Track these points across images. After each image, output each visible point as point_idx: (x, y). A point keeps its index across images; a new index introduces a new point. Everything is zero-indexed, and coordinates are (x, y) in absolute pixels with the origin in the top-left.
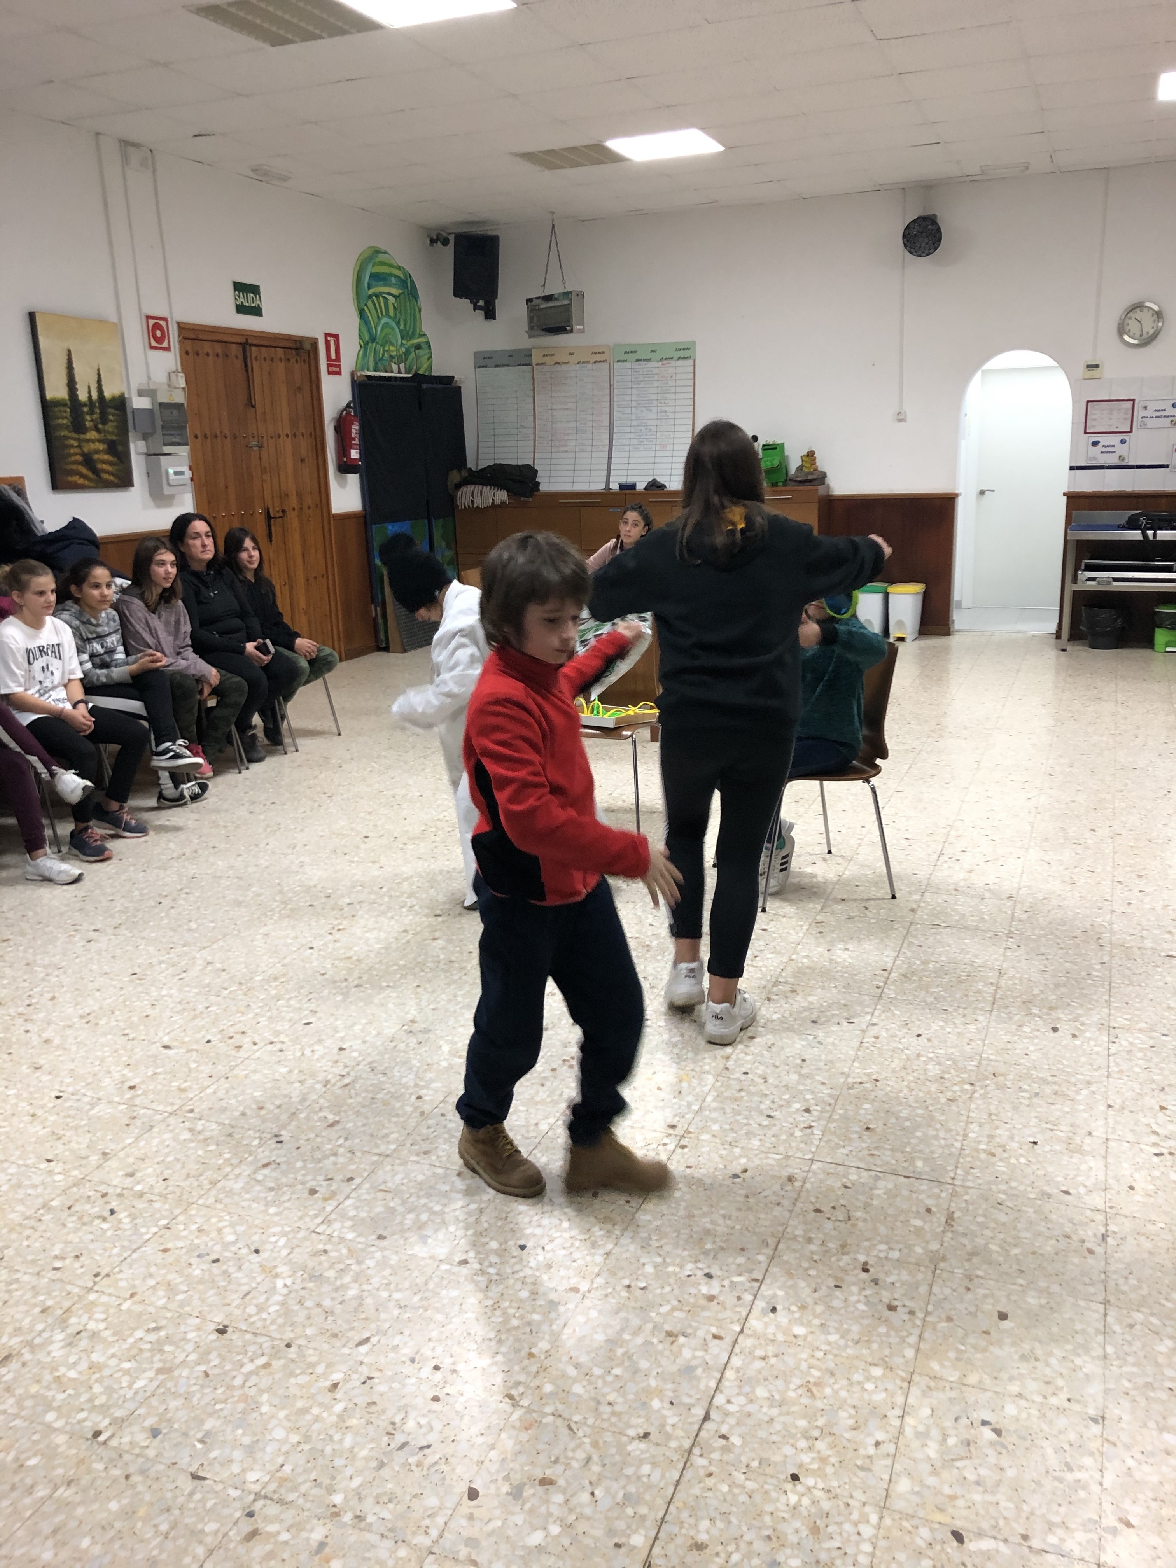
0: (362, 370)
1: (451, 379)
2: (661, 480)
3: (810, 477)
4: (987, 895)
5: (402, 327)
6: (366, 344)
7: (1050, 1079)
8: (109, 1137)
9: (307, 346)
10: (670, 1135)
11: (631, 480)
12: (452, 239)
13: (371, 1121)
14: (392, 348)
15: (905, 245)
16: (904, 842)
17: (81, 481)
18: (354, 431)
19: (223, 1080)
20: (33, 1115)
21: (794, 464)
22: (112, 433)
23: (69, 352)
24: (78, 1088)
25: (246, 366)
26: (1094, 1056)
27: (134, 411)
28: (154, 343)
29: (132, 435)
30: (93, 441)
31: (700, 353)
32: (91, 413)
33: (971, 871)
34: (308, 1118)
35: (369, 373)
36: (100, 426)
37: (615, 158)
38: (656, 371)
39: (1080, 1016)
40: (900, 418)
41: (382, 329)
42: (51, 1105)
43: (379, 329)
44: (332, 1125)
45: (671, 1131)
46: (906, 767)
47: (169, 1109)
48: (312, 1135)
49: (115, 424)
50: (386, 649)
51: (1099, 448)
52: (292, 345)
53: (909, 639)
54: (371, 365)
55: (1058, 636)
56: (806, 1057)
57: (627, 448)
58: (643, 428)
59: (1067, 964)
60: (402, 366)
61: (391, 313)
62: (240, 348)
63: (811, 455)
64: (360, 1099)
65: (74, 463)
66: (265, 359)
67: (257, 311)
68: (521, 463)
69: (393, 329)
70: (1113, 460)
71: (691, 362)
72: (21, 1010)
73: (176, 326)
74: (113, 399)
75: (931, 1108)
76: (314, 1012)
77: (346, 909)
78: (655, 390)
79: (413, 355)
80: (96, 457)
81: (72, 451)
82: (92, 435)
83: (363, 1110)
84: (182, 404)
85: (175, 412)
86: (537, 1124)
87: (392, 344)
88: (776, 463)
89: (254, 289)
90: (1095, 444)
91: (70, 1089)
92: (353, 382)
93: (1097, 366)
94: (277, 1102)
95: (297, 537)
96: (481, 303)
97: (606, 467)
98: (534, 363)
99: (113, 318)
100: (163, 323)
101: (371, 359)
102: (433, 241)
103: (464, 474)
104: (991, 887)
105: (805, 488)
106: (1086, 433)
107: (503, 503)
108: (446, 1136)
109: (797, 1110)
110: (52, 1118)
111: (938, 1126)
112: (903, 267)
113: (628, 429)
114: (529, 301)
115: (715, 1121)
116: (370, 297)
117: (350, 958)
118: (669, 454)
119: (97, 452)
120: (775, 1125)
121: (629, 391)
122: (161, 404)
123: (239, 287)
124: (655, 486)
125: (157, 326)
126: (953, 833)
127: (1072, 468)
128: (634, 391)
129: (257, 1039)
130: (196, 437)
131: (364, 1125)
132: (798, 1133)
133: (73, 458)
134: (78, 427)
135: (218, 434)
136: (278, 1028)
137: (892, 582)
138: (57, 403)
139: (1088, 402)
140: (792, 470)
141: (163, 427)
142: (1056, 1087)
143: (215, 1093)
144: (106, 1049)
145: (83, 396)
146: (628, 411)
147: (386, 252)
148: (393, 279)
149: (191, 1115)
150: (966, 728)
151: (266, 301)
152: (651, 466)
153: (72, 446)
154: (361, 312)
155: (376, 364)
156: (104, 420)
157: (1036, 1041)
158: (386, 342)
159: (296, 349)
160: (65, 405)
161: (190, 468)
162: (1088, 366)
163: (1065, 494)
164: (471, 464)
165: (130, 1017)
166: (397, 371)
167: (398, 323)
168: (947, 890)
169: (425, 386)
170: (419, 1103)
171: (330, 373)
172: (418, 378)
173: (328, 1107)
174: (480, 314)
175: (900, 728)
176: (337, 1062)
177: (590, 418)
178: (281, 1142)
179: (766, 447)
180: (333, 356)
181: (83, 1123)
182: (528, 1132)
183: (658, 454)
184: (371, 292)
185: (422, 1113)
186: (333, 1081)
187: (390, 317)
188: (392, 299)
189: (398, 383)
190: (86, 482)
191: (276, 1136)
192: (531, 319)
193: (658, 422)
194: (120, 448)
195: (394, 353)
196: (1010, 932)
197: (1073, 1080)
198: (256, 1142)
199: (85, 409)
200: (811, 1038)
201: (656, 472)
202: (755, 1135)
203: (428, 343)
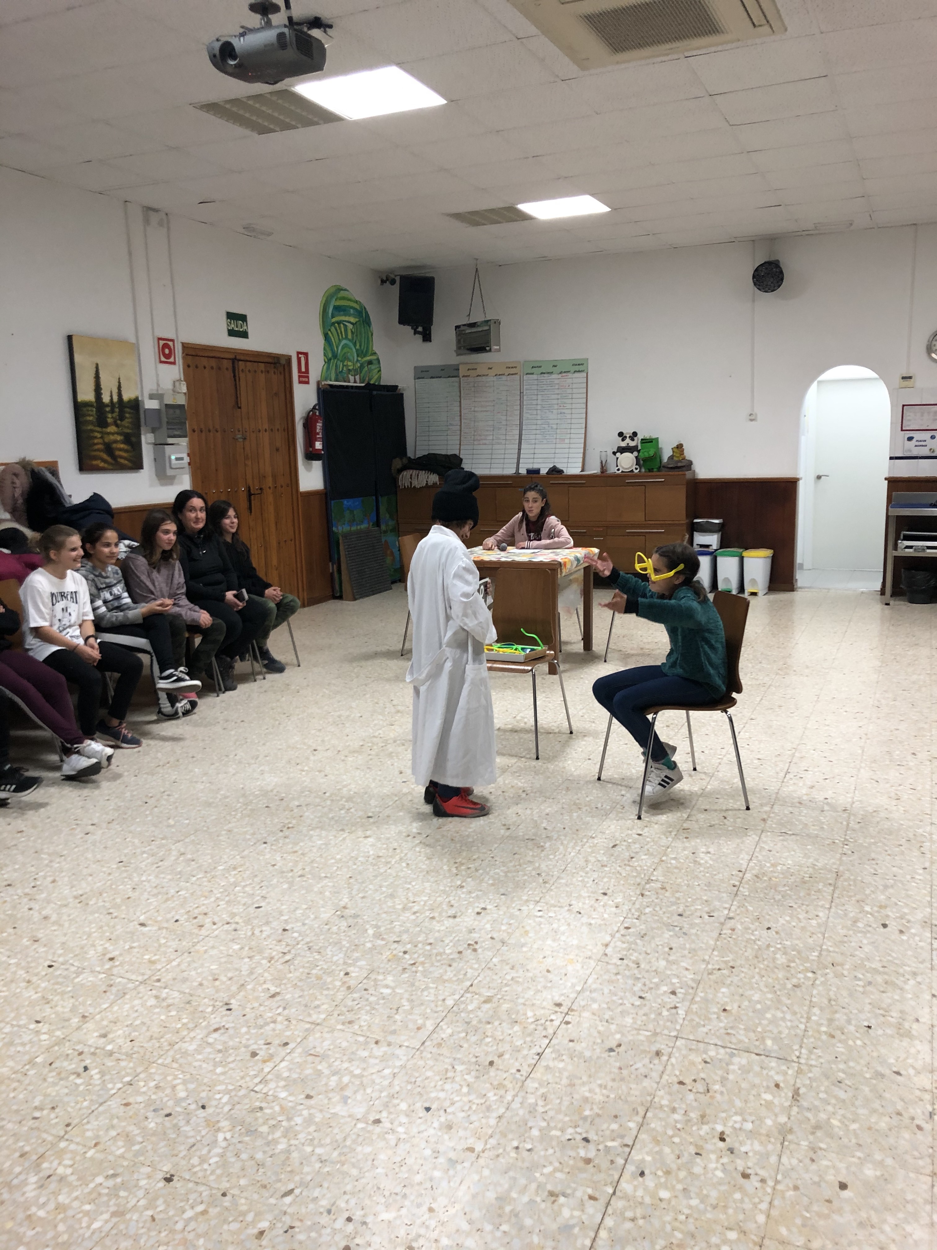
0: (326, 380)
1: (396, 387)
2: (560, 466)
3: (679, 464)
4: (826, 808)
5: (358, 347)
6: (330, 360)
7: (881, 969)
8: (89, 1003)
9: (283, 362)
10: (556, 1012)
11: (536, 466)
12: (398, 279)
13: (306, 993)
14: (350, 363)
15: (755, 284)
16: (756, 761)
17: (102, 465)
18: (318, 428)
19: (186, 954)
20: (29, 982)
21: (667, 454)
22: (128, 428)
23: (97, 365)
24: (67, 958)
25: (234, 376)
26: (919, 950)
27: (146, 410)
28: (163, 359)
29: (143, 429)
30: (113, 434)
31: (592, 368)
32: (112, 412)
33: (812, 787)
34: (254, 990)
35: (331, 383)
36: (119, 422)
37: (525, 217)
38: (556, 381)
39: (906, 914)
40: (752, 418)
41: (343, 348)
42: (43, 973)
43: (340, 348)
44: (273, 996)
45: (557, 1009)
46: (758, 699)
47: (140, 978)
48: (256, 1005)
49: (130, 420)
50: (340, 598)
51: (914, 442)
52: (270, 360)
53: (760, 594)
54: (333, 376)
55: (883, 592)
56: (673, 946)
57: (533, 441)
58: (546, 426)
59: (894, 869)
60: (357, 377)
61: (350, 336)
62: (231, 362)
63: (680, 447)
64: (297, 974)
65: (95, 450)
66: (249, 371)
67: (244, 335)
68: (450, 453)
69: (351, 349)
70: (925, 452)
71: (584, 374)
72: (27, 890)
73: (180, 345)
74: (130, 401)
75: (778, 993)
76: (264, 898)
77: (296, 811)
78: (556, 396)
79: (366, 368)
80: (114, 446)
81: (96, 441)
82: (112, 429)
83: (299, 984)
84: (184, 405)
85: (178, 411)
86: (444, 1000)
87: (349, 360)
88: (652, 453)
89: (243, 318)
90: (910, 439)
91: (61, 959)
92: (319, 390)
93: (910, 378)
94: (230, 975)
95: (271, 509)
96: (420, 329)
97: (516, 456)
98: (461, 375)
99: (133, 340)
100: (171, 343)
101: (333, 371)
102: (383, 282)
103: (405, 461)
104: (829, 801)
105: (677, 473)
106: (902, 430)
107: (435, 484)
108: (368, 1008)
109: (665, 992)
110: (43, 985)
111: (785, 1009)
112: (753, 301)
113: (534, 427)
114: (457, 327)
115: (594, 1000)
116: (333, 324)
117: (296, 852)
118: (567, 446)
119: (116, 442)
120: (645, 1005)
121: (535, 397)
122: (166, 405)
123: (231, 316)
124: (555, 471)
125: (166, 346)
126: (797, 754)
127: (891, 458)
128: (540, 397)
129: (216, 919)
130: (194, 431)
131: (300, 997)
132: (665, 1013)
133: (96, 447)
134: (102, 422)
135: (211, 428)
136: (235, 911)
137: (746, 549)
138: (87, 404)
139: (904, 406)
140: (665, 459)
141: (167, 422)
142: (886, 977)
143: (179, 965)
144: (93, 925)
145: (106, 399)
146: (535, 412)
147: (345, 290)
148: (352, 311)
149: (158, 984)
150: (807, 667)
151: (252, 327)
152: (552, 456)
153: (96, 437)
154: (326, 336)
155: (337, 375)
156: (122, 418)
157: (868, 935)
158: (345, 358)
159: (275, 363)
160: (92, 406)
161: (188, 455)
162: (903, 378)
163: (886, 479)
164: (410, 454)
165: (114, 899)
166: (353, 381)
167: (355, 345)
168: (792, 803)
169: (375, 393)
170: (346, 979)
171: (300, 382)
172: (370, 387)
173: (271, 980)
174: (419, 337)
175: (753, 667)
176: (280, 941)
177: (504, 418)
178: (230, 1010)
179: (644, 441)
180: (303, 369)
181: (69, 989)
182: (436, 1006)
183: (558, 446)
184: (334, 320)
185: (349, 988)
186: (276, 957)
187: (349, 340)
188: (350, 326)
189: (354, 390)
190: (106, 466)
191: (227, 1004)
192: (458, 341)
193: (558, 421)
194: (134, 439)
195: (351, 368)
196: (846, 840)
197: (901, 971)
198: (210, 1009)
199: (108, 409)
200: (677, 929)
201: (556, 460)
202: (629, 1014)
203: (378, 360)
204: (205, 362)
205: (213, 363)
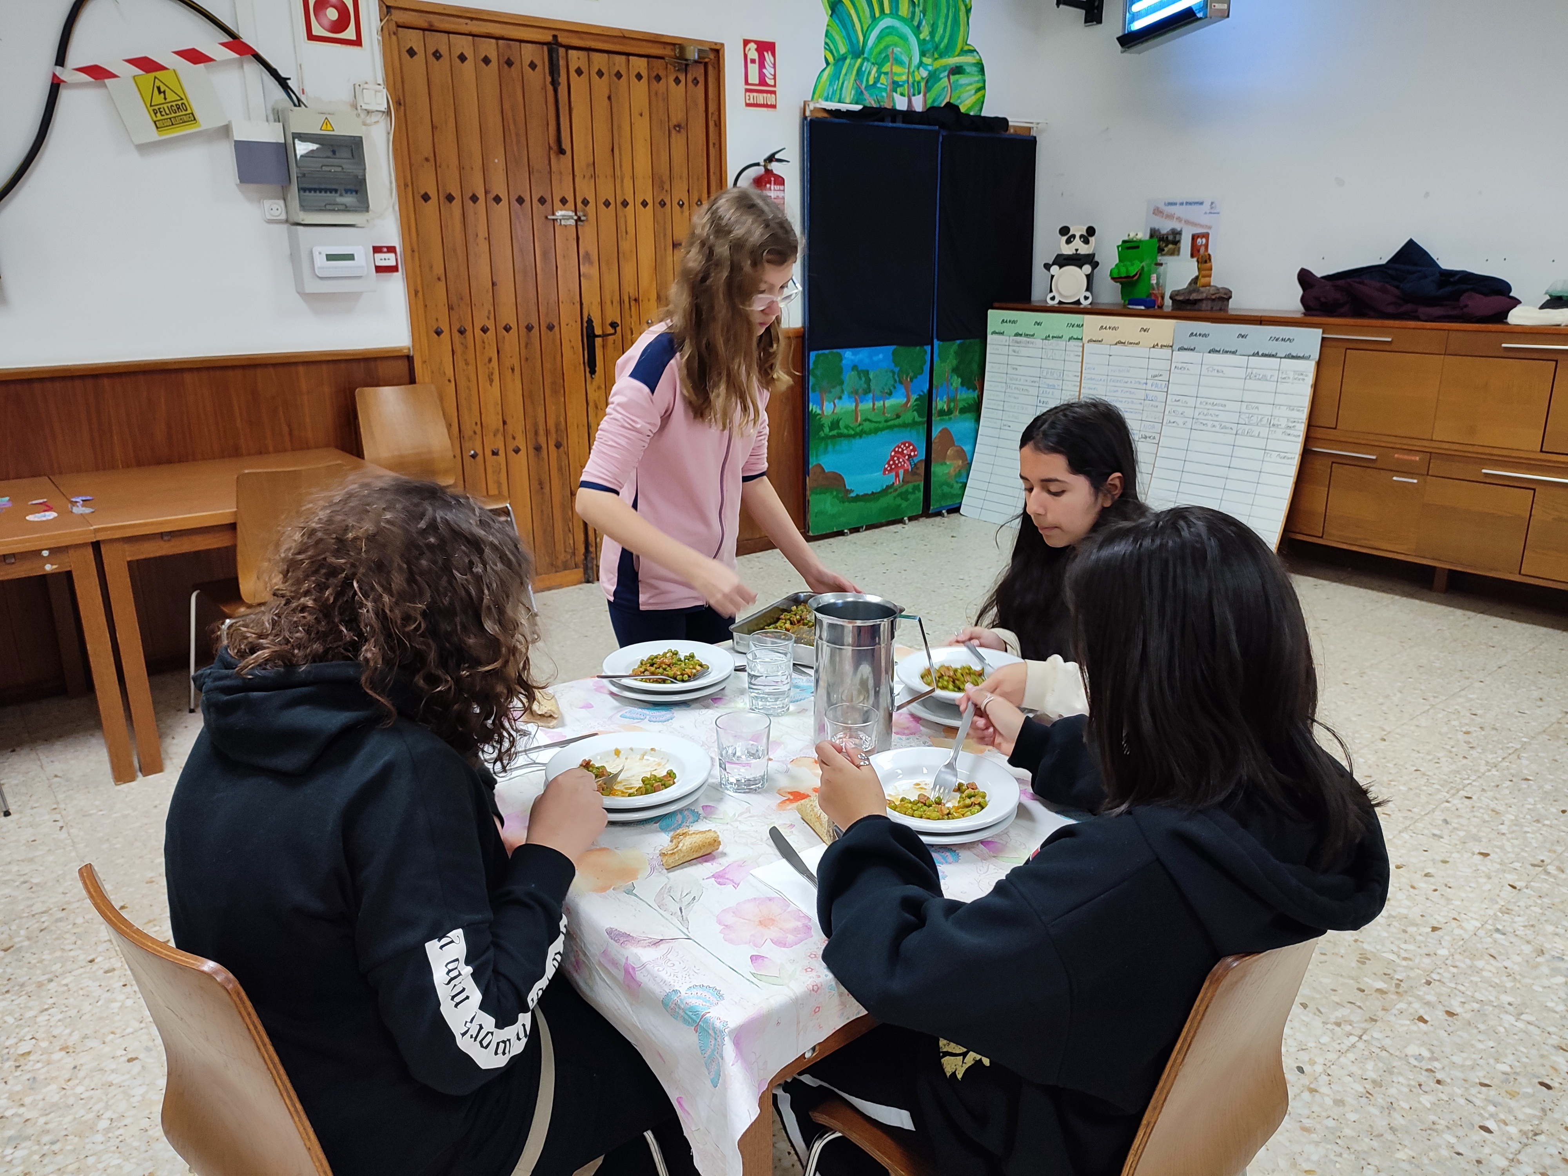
0: (828, 100)
5: (925, 34)
6: (840, 59)
14: (897, 69)
25: (555, 83)
28: (320, 32)
35: (842, 106)
41: (880, 38)
43: (873, 36)
54: (848, 92)
60: (917, 100)
62: (542, 50)
66: (600, 74)
69: (904, 38)
73: (375, 3)
79: (943, 82)
87: (900, 63)
92: (807, 120)
122: (298, 137)
125: (328, 2)
130: (426, 198)
141: (301, 177)
154: (835, 6)
155: (859, 91)
159: (676, 59)
166: (904, 101)
167: (917, 29)
171: (748, 104)
174: (1078, 15)
187: (903, 19)
195: (901, 78)
203: (981, 68)
204: (463, 44)
205: (489, 48)
